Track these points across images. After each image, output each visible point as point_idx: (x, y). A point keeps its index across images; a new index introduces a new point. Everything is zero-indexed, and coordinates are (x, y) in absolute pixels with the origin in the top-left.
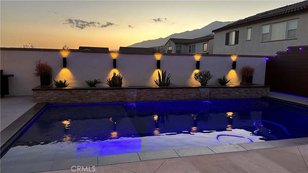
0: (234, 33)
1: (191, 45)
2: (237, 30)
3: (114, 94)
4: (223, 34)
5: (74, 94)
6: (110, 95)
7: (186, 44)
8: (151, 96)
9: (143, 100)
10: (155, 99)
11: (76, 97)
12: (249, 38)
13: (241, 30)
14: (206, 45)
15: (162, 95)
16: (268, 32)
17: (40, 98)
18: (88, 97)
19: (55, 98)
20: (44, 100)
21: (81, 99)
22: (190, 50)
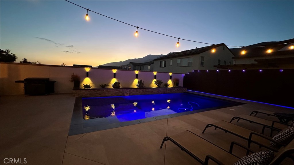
0: (164, 62)
1: (141, 66)
2: (165, 60)
3: (117, 91)
4: (159, 62)
5: (97, 92)
6: (116, 92)
7: (139, 65)
8: (136, 92)
9: (132, 95)
10: (138, 94)
11: (97, 93)
12: (171, 65)
13: (167, 60)
14: (149, 67)
15: (141, 92)
16: (180, 62)
17: (77, 94)
18: (104, 93)
19: (86, 94)
20: (79, 95)
21: (100, 94)
22: (141, 69)
